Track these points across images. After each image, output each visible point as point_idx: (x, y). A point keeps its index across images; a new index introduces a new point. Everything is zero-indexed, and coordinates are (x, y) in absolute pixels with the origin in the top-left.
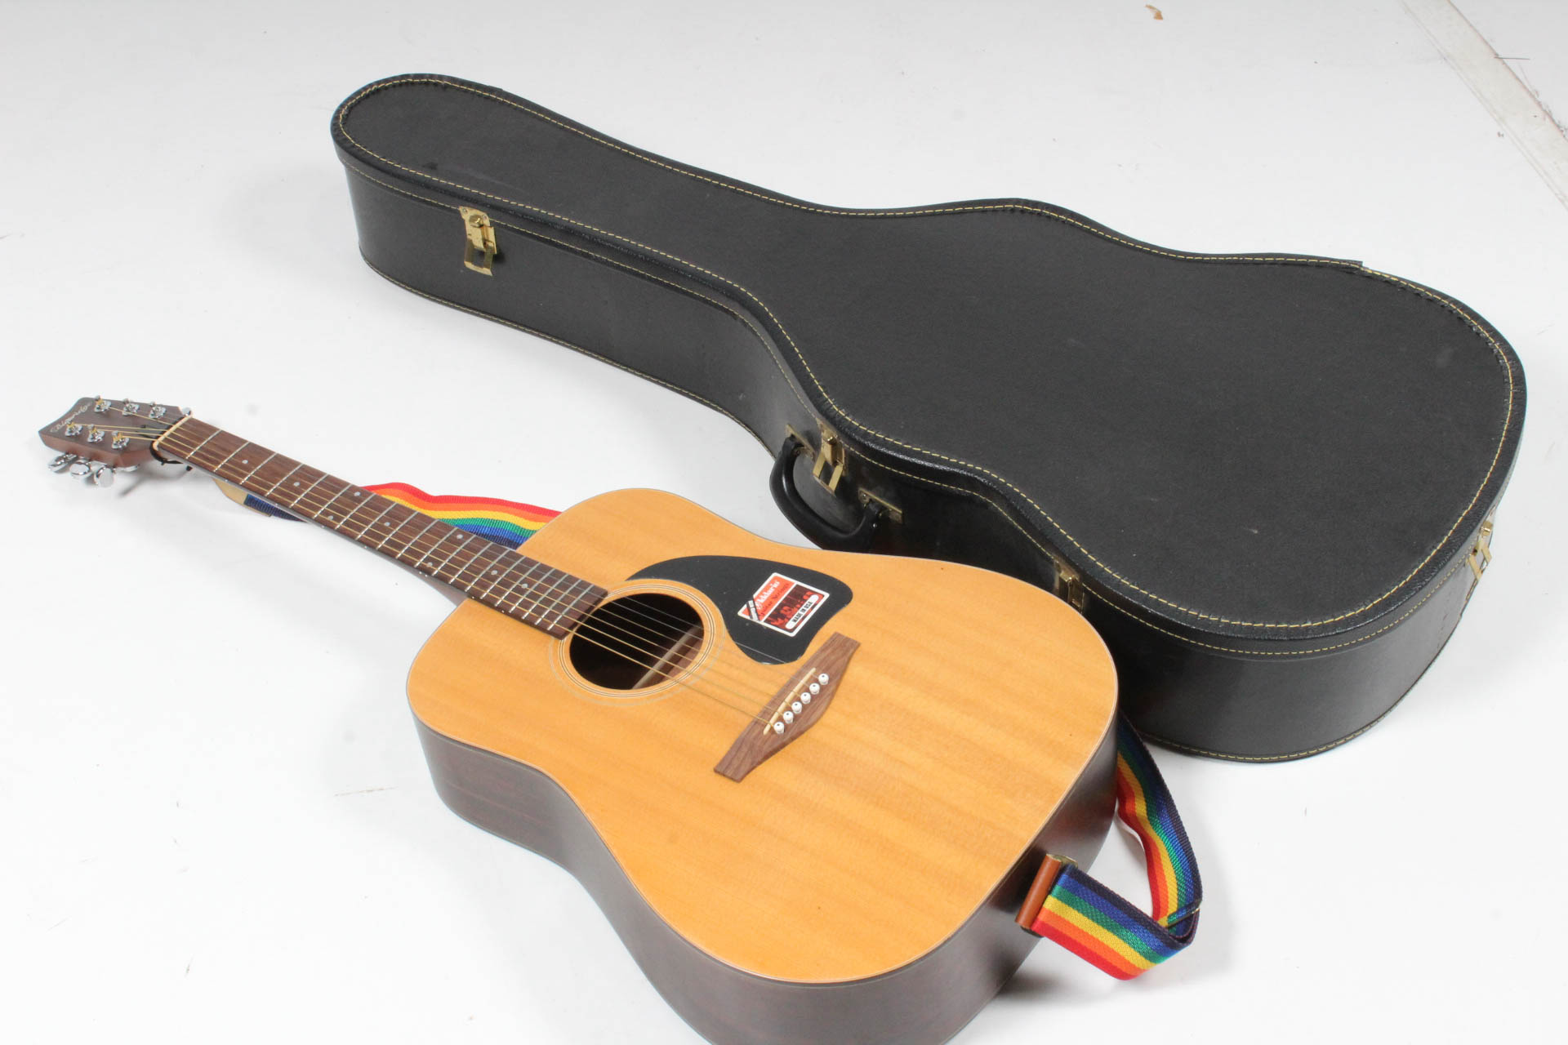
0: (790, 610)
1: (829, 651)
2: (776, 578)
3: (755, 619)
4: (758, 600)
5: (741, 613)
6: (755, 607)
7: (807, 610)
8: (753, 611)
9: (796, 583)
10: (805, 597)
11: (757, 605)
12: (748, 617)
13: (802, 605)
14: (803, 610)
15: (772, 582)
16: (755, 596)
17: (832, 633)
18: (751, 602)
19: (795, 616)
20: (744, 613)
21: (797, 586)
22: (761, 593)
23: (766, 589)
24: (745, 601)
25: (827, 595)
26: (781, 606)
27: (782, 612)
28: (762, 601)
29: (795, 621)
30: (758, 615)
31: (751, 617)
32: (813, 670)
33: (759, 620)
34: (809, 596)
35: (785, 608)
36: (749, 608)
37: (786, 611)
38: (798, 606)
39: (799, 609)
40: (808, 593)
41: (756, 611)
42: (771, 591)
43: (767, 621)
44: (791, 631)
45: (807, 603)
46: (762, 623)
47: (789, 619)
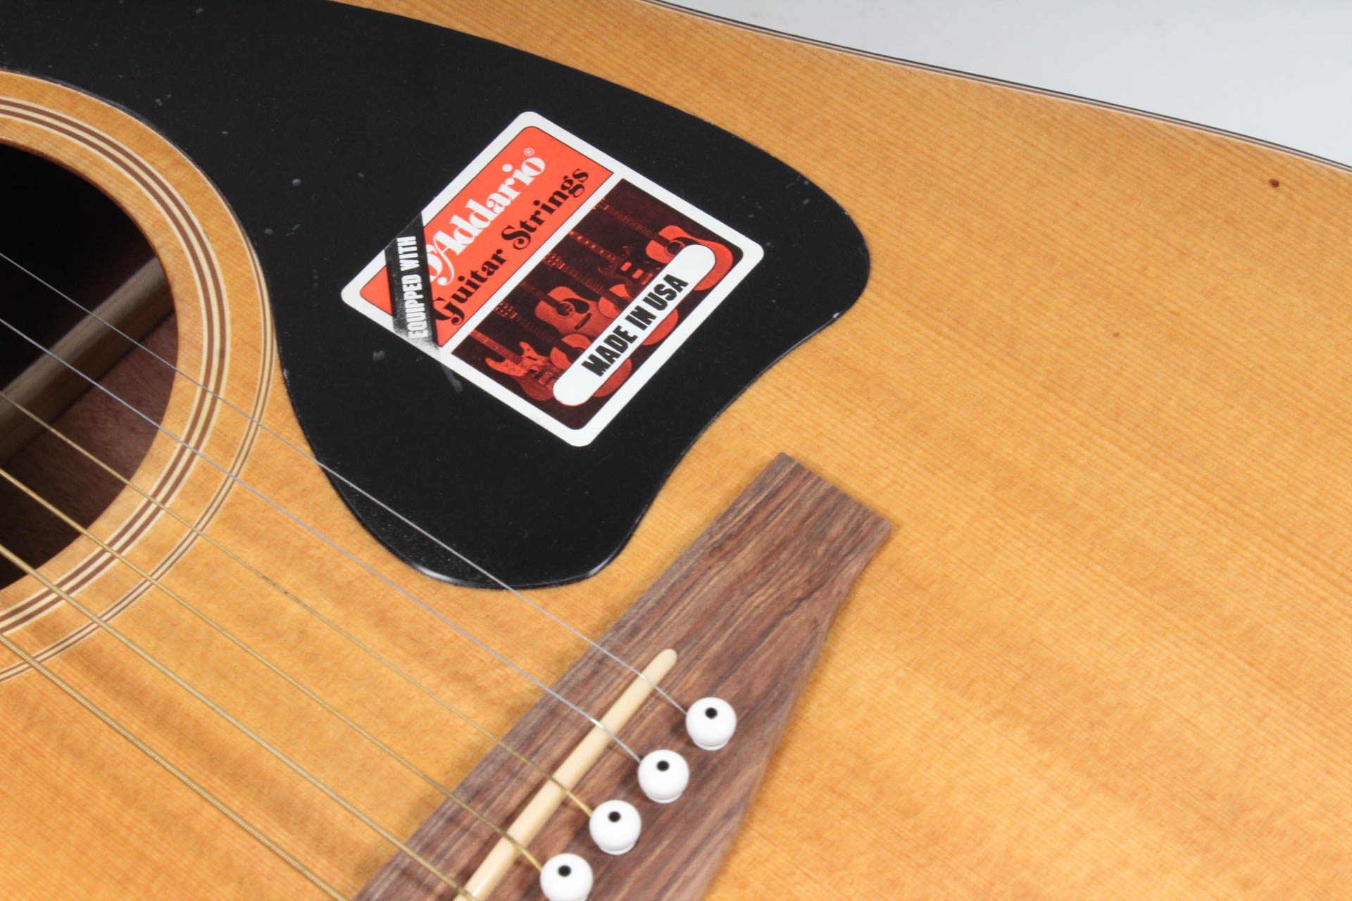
0: (581, 307)
1: (745, 558)
2: (529, 131)
3: (417, 333)
4: (440, 236)
5: (352, 295)
6: (424, 270)
7: (661, 315)
8: (411, 286)
9: (621, 172)
10: (654, 250)
11: (433, 262)
12: (385, 321)
13: (635, 290)
14: (642, 317)
15: (513, 155)
16: (428, 214)
17: (767, 453)
18: (406, 243)
19: (600, 341)
20: (364, 293)
21: (624, 185)
22: (458, 206)
23: (482, 188)
24: (385, 241)
25: (753, 253)
26: (542, 278)
27: (544, 310)
28: (458, 244)
29: (596, 367)
30: (433, 316)
31: (401, 323)
32: (665, 660)
33: (435, 339)
34: (674, 248)
35: (561, 293)
36: (393, 272)
37: (561, 309)
38: (620, 290)
39: (622, 304)
40: (671, 232)
41: (427, 293)
42: (504, 198)
43: (466, 351)
44: (576, 416)
45: (659, 279)
46: (445, 356)
47: (573, 354)
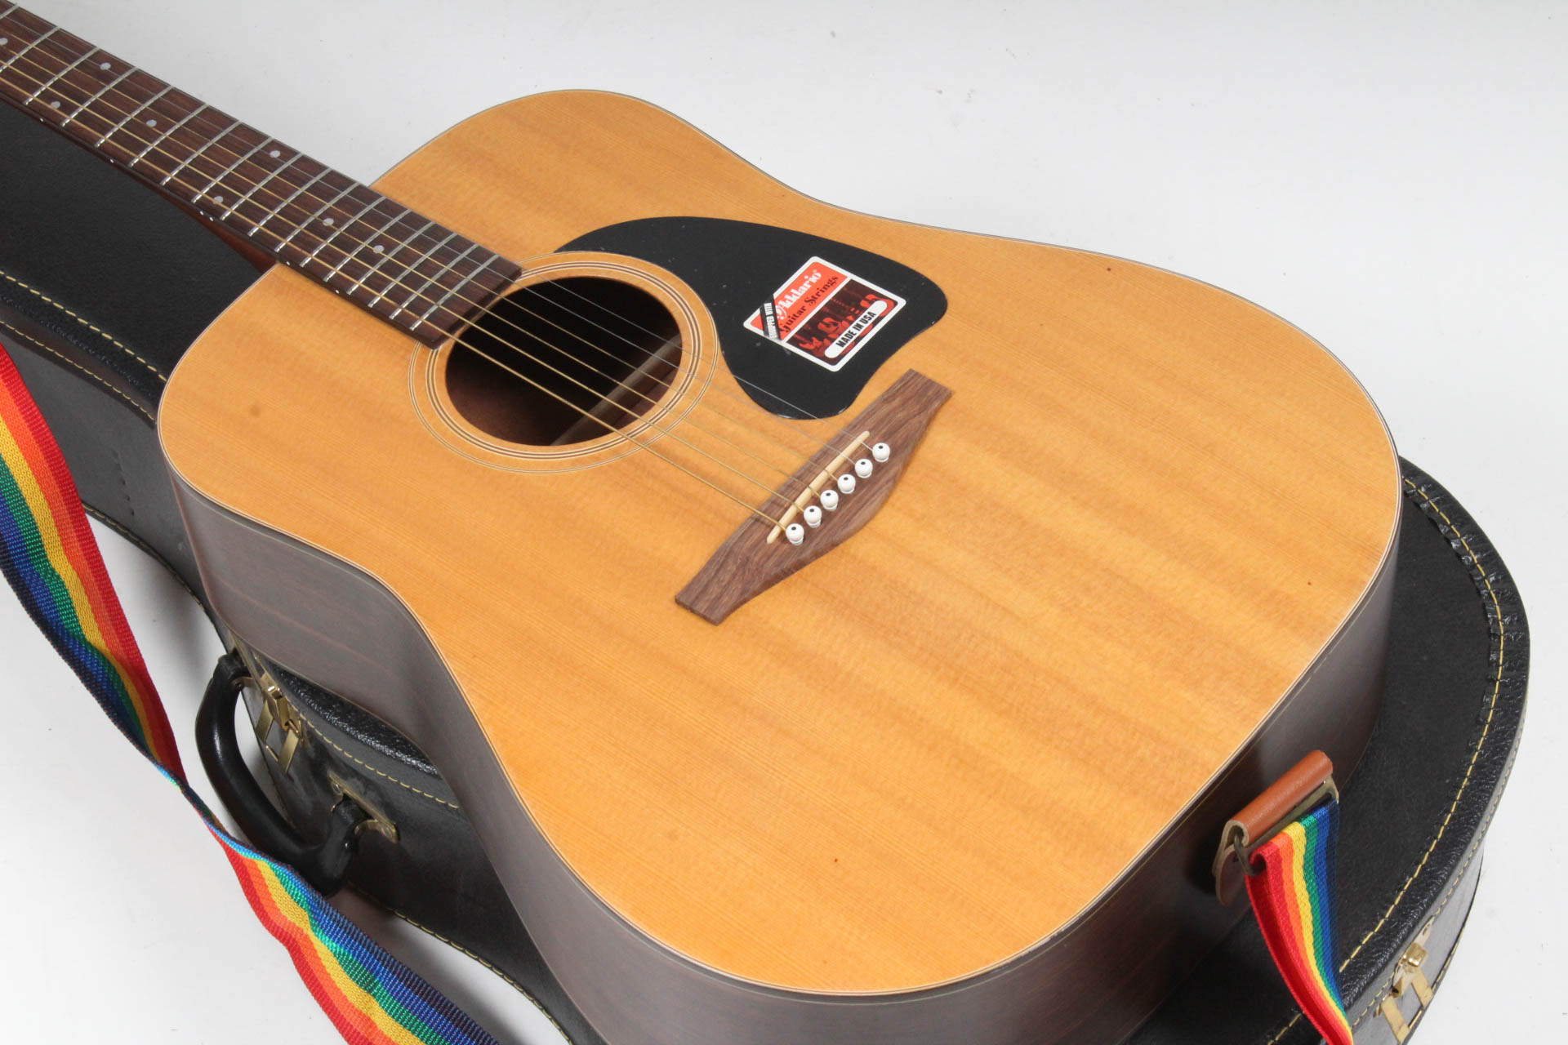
0: (835, 324)
1: (896, 402)
2: (815, 265)
3: (773, 336)
4: (781, 302)
5: (748, 324)
6: (775, 314)
7: (865, 326)
8: (770, 321)
9: (850, 276)
10: (863, 303)
11: (778, 311)
12: (761, 333)
13: (856, 317)
14: (859, 327)
15: (809, 272)
16: (776, 295)
17: (905, 370)
18: (768, 305)
19: (843, 336)
20: (753, 323)
21: (852, 282)
22: (787, 292)
23: (797, 285)
24: (759, 304)
25: (902, 303)
26: (820, 315)
27: (821, 326)
28: (788, 305)
29: (841, 344)
30: (779, 330)
31: (766, 332)
32: (865, 434)
33: (780, 338)
34: (871, 302)
35: (828, 320)
36: (763, 316)
37: (828, 325)
38: (850, 318)
39: (851, 323)
40: (870, 297)
41: (776, 322)
42: (805, 288)
43: (792, 341)
44: (834, 361)
45: (865, 313)
46: (784, 343)
47: (832, 341)
